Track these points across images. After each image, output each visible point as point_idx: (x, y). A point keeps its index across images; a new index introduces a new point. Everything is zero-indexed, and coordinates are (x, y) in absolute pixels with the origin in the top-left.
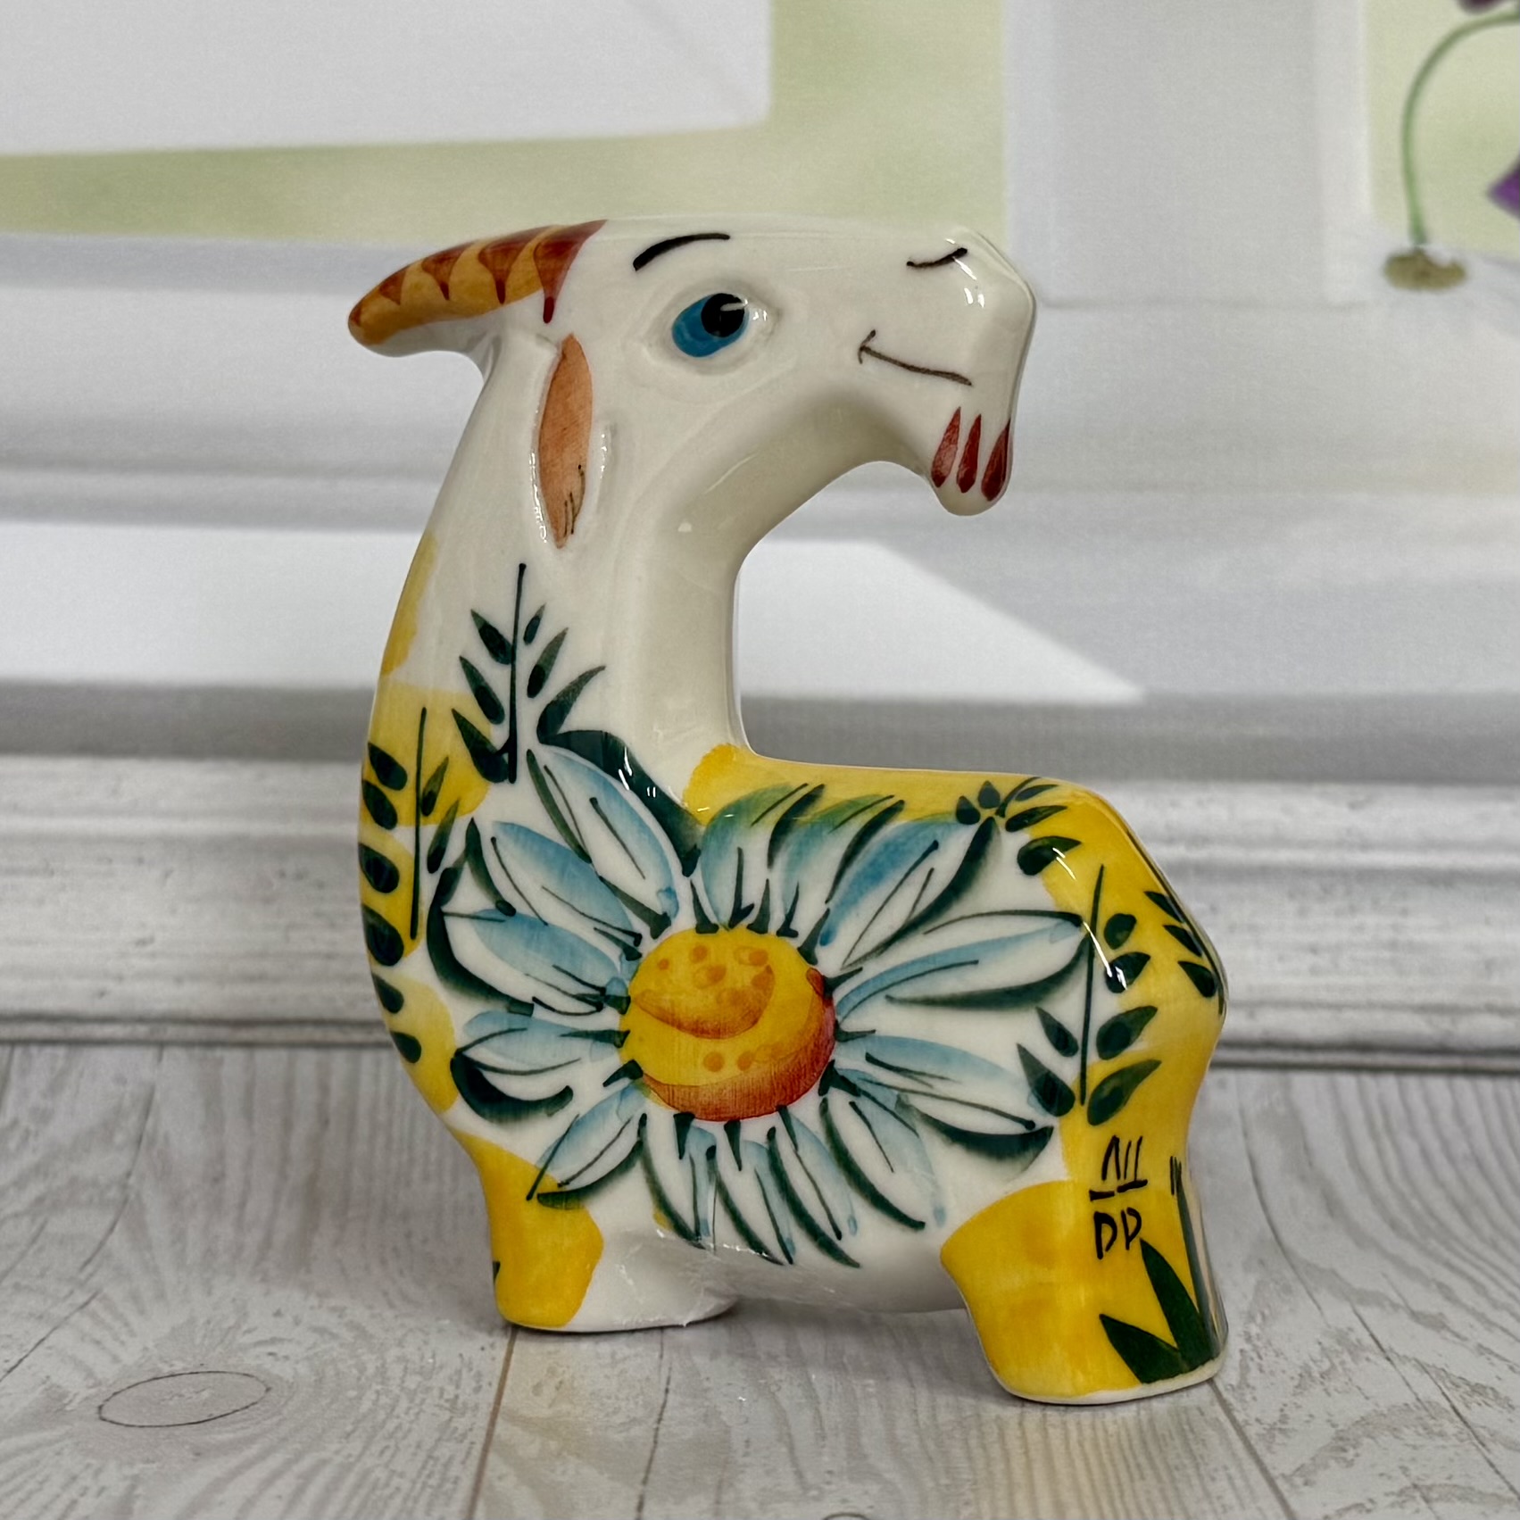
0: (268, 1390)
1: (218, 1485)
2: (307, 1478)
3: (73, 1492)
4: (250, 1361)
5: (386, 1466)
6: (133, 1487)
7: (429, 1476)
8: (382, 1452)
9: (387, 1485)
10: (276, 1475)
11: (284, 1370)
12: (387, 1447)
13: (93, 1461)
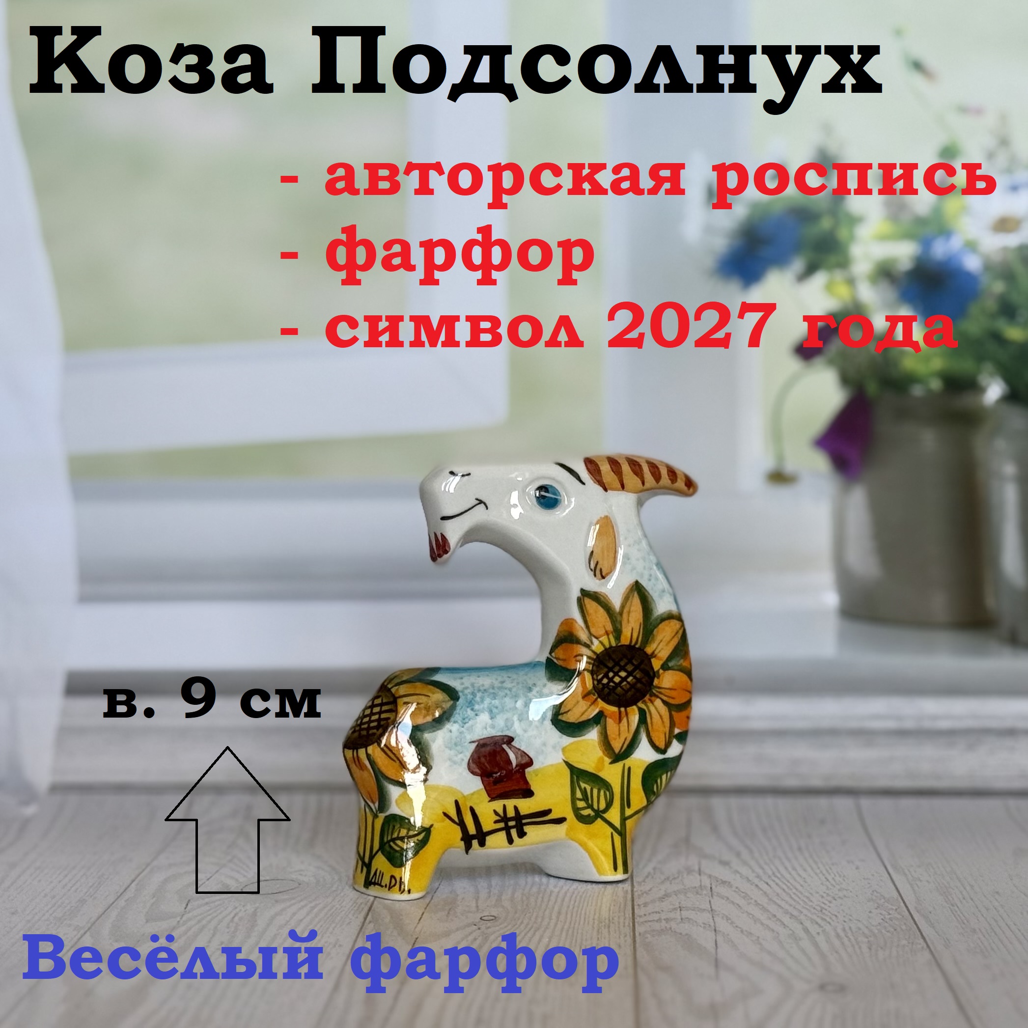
0: (300, 884)
1: (284, 910)
2: (313, 908)
3: (237, 910)
4: (294, 876)
5: (340, 905)
6: (256, 910)
7: (355, 907)
8: (339, 901)
9: (340, 909)
10: (303, 907)
11: (306, 879)
12: (340, 900)
13: (242, 903)
